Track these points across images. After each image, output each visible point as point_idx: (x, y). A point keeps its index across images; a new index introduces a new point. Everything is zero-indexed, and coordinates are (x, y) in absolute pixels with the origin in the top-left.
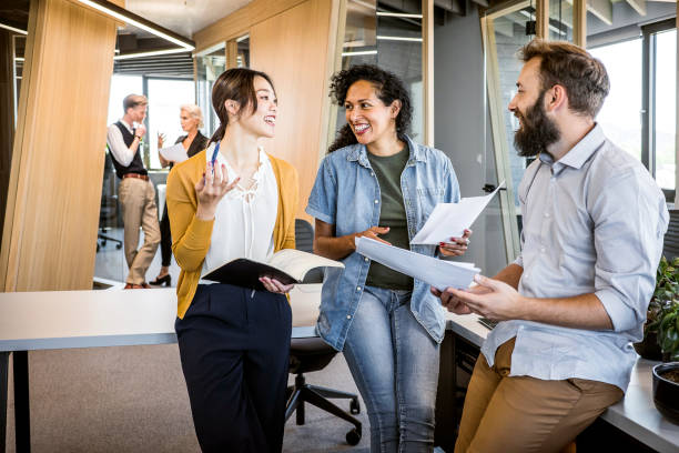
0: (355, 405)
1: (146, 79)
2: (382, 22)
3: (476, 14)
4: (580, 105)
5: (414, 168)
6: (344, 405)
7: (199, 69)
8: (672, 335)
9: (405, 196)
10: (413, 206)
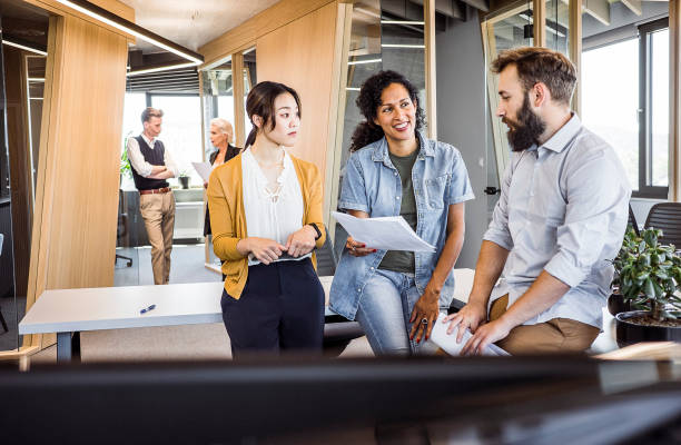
1: (149, 95)
2: (387, 30)
3: (476, 19)
5: (423, 161)
7: (204, 83)
8: (628, 282)
9: (415, 187)
10: (422, 194)
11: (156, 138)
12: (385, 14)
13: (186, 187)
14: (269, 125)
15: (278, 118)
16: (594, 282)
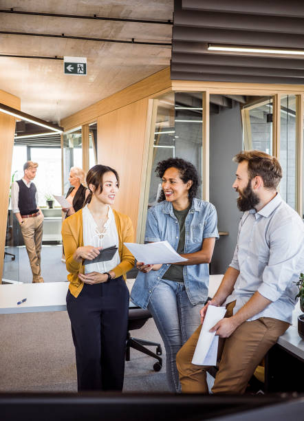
0: (159, 350)
1: (29, 147)
2: (177, 113)
3: (238, 107)
4: (270, 185)
5: (193, 215)
6: (153, 349)
7: (64, 141)
9: (186, 230)
10: (189, 235)
11: (32, 181)
12: (177, 103)
13: (51, 207)
14: (99, 190)
15: (104, 186)
16: (287, 295)
